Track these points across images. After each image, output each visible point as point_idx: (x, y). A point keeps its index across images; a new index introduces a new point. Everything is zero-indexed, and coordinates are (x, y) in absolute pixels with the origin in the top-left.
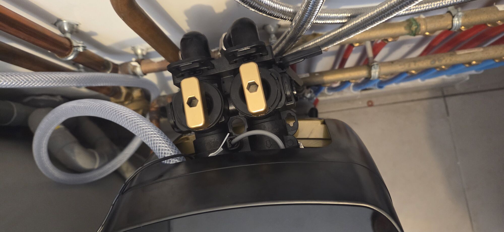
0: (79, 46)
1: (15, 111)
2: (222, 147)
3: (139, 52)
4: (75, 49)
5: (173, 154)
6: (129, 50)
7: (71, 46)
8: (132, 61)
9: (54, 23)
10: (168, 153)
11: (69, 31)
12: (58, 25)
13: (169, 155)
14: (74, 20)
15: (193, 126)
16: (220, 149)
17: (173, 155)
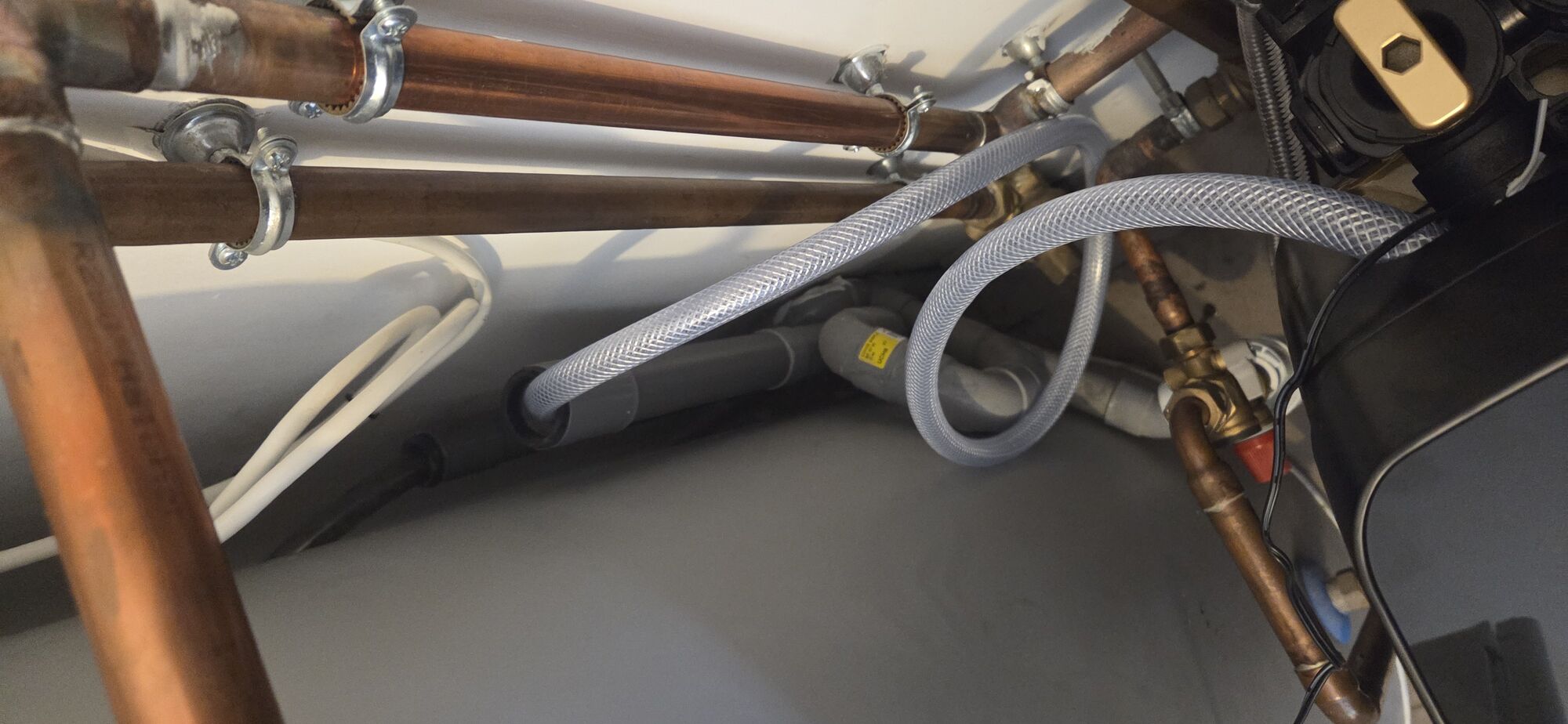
0: (918, 101)
1: (788, 346)
2: (1542, 149)
3: (1027, 49)
4: (911, 111)
5: (1401, 227)
6: (1000, 61)
7: (901, 111)
8: (1028, 83)
9: (833, 78)
10: (1385, 231)
11: (874, 78)
12: (842, 78)
13: (1390, 235)
14: (870, 46)
15: (1435, 121)
16: (1537, 156)
17: (1403, 230)
